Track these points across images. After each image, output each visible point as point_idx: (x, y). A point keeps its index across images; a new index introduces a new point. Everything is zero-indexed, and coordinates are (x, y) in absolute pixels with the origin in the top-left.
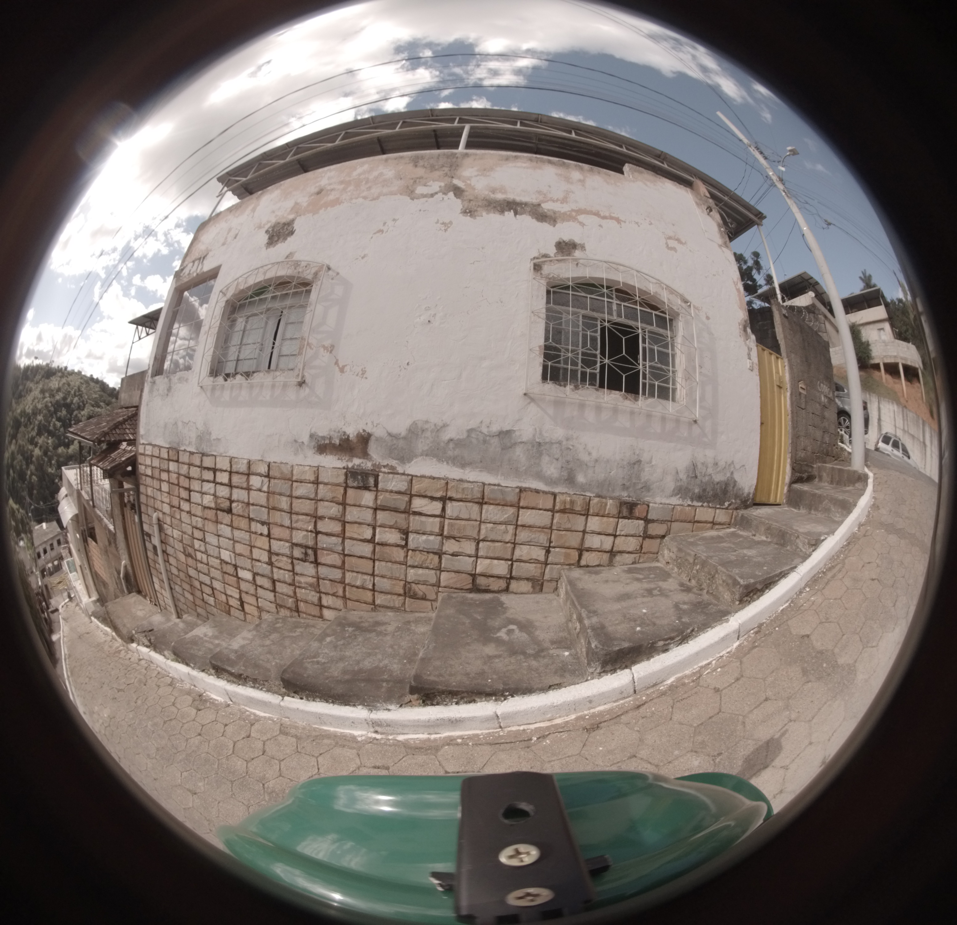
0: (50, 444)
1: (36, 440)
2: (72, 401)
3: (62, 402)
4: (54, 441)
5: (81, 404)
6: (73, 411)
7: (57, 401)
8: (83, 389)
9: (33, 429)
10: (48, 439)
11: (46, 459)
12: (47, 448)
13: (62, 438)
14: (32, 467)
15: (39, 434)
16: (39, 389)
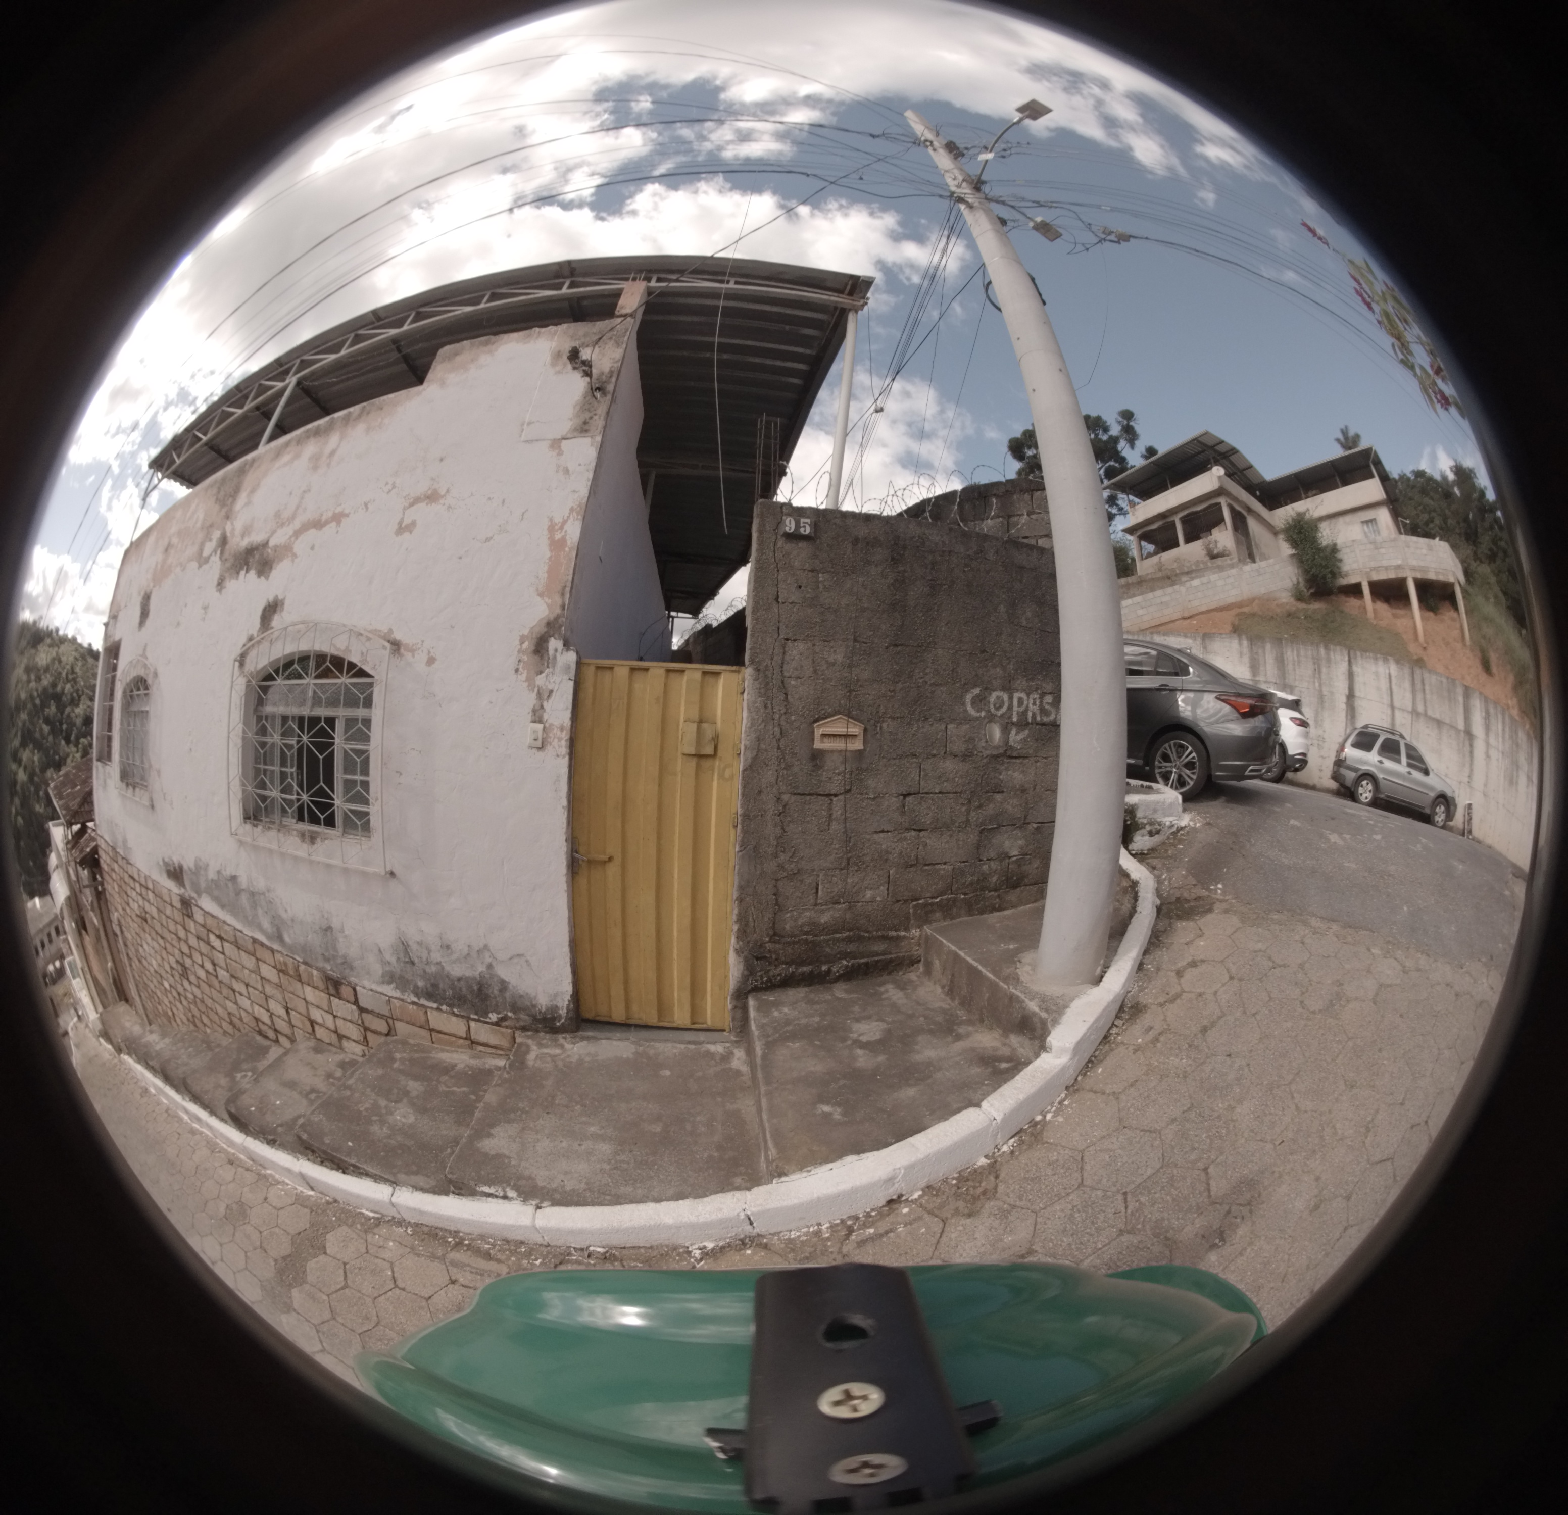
0: (37, 763)
1: (19, 755)
2: (63, 689)
3: (51, 691)
4: (40, 759)
5: (75, 695)
6: (65, 707)
7: (45, 690)
8: (77, 670)
9: (16, 735)
10: (34, 754)
11: (32, 789)
12: (34, 770)
13: (51, 752)
14: (17, 801)
15: (24, 745)
16: (23, 666)
